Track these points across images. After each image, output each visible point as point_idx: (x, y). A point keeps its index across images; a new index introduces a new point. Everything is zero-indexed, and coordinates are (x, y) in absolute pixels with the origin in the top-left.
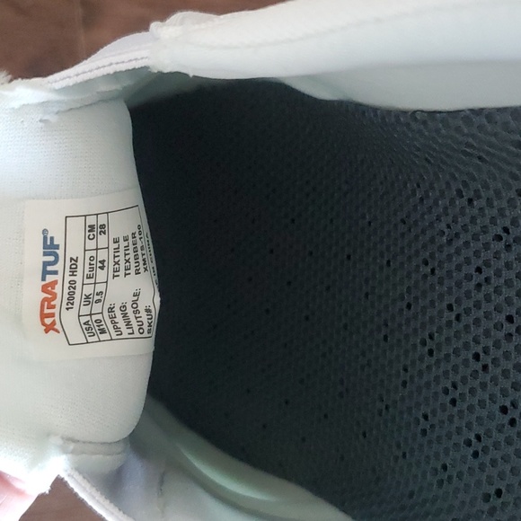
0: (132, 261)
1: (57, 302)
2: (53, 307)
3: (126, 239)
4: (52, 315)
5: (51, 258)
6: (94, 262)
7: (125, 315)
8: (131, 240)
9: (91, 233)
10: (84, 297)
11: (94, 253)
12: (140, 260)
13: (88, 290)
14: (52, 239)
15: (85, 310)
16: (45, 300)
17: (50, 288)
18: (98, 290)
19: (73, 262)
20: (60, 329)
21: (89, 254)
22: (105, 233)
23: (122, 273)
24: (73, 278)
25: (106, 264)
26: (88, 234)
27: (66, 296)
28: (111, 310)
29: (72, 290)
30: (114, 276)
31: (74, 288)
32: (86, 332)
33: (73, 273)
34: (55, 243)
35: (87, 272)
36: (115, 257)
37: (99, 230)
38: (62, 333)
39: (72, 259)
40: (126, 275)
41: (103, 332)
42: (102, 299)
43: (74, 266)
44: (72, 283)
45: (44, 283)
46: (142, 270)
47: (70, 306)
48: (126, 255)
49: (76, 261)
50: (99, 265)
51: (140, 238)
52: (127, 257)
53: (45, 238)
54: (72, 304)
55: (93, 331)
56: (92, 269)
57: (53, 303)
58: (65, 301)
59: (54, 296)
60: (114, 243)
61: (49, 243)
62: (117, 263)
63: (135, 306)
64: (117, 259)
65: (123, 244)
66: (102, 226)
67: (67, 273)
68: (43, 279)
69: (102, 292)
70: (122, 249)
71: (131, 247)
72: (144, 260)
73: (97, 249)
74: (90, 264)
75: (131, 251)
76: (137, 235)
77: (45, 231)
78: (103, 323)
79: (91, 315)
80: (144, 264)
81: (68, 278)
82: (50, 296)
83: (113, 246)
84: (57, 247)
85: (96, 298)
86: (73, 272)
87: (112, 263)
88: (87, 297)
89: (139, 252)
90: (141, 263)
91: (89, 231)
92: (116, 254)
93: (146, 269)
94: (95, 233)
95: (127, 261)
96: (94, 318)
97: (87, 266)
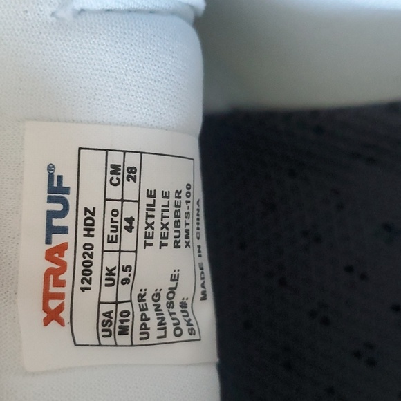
0: (171, 227)
1: (66, 277)
2: (62, 284)
3: (166, 196)
4: (60, 296)
5: (58, 207)
6: (118, 219)
7: (157, 307)
8: (172, 199)
9: (115, 176)
10: (105, 271)
11: (117, 205)
12: (182, 229)
13: (111, 261)
14: (60, 178)
15: (109, 294)
16: (49, 272)
17: (57, 255)
18: (124, 263)
19: (89, 215)
20: (67, 320)
21: (111, 206)
22: (134, 180)
23: (156, 241)
24: (88, 240)
25: (134, 224)
26: (109, 176)
27: (80, 268)
28: (141, 298)
29: (88, 258)
30: (146, 245)
31: (91, 256)
32: (101, 328)
33: (89, 232)
34: (65, 184)
35: (108, 232)
36: (148, 216)
37: (126, 174)
38: (67, 326)
39: (86, 210)
40: (162, 245)
41: (124, 331)
42: (131, 278)
43: (89, 222)
44: (88, 247)
45: (49, 247)
46: (182, 244)
47: (86, 285)
48: (163, 217)
49: (93, 214)
50: (125, 224)
51: (188, 202)
52: (165, 221)
53: (51, 177)
54: (89, 282)
55: (112, 328)
56: (115, 229)
57: (61, 278)
58: (79, 276)
59: (63, 267)
60: (148, 196)
61: (55, 185)
62: (150, 226)
63: (171, 295)
64: (150, 220)
65: (160, 201)
66: (132, 170)
67: (81, 232)
68: (48, 241)
69: (129, 267)
70: (158, 208)
71: (172, 209)
72: (187, 231)
73: (122, 200)
74: (112, 221)
75: (171, 214)
76: (183, 195)
77: (51, 167)
78: (130, 318)
79: (117, 303)
80: (187, 237)
81: (82, 240)
82: (56, 267)
83: (145, 200)
84: (67, 191)
85: (123, 275)
86: (89, 230)
87: (143, 225)
88: (110, 272)
89: (182, 219)
90: (183, 234)
91: (112, 173)
92: (150, 213)
93: (187, 245)
94: (120, 177)
95: (165, 226)
96: (122, 307)
97: (108, 224)
